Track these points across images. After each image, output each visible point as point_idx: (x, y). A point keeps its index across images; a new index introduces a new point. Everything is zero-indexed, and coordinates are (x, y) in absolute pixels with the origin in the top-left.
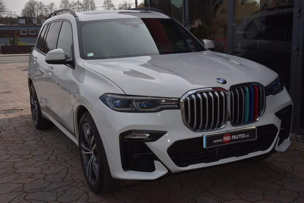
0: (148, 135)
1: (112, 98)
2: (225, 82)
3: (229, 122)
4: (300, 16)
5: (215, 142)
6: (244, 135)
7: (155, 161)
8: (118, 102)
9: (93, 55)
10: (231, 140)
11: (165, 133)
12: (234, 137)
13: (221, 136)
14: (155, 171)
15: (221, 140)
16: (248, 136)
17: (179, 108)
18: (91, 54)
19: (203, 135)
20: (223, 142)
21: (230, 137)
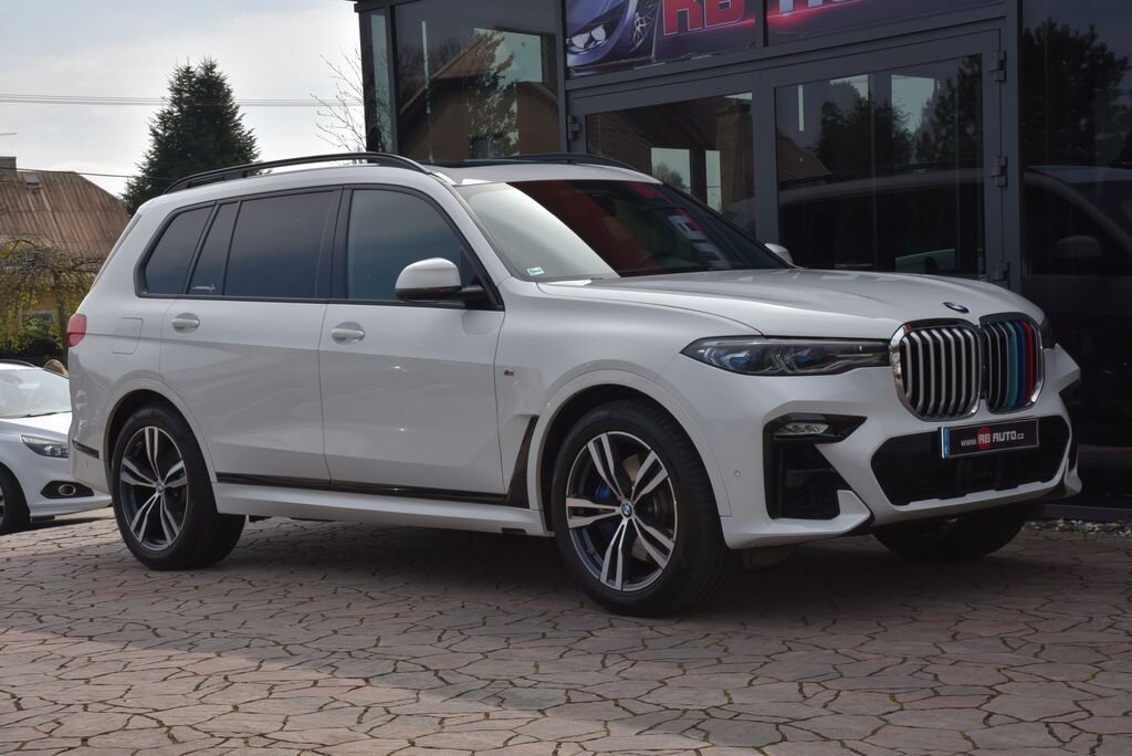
0: (825, 427)
1: (719, 348)
2: (965, 311)
3: (983, 402)
4: (1006, 185)
5: (963, 443)
6: (1014, 432)
7: (839, 492)
8: (742, 355)
9: (542, 272)
10: (993, 445)
11: (860, 420)
12: (998, 437)
13: (973, 432)
14: (840, 517)
15: (973, 442)
16: (1022, 436)
17: (886, 362)
18: (537, 271)
19: (940, 429)
20: (977, 447)
21: (989, 435)
